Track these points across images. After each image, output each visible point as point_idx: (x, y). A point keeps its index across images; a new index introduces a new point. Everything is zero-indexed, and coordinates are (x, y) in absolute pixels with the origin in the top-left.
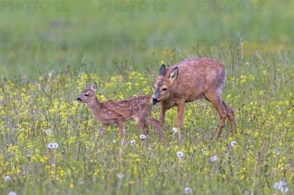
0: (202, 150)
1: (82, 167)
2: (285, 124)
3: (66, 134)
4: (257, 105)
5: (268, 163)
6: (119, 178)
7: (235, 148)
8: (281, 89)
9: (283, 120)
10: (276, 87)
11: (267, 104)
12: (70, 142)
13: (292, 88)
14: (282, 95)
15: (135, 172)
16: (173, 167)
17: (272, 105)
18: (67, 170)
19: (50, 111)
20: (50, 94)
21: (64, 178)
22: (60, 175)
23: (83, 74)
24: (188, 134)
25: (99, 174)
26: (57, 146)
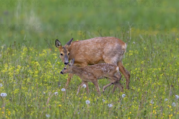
0: (103, 100)
1: (23, 110)
2: (158, 83)
3: (12, 87)
4: (139, 70)
5: (146, 109)
6: (47, 117)
7: (125, 99)
8: (156, 60)
9: (157, 81)
10: (152, 59)
11: (146, 70)
12: (15, 92)
13: (163, 60)
14: (156, 64)
15: (58, 113)
16: (83, 110)
17: (150, 71)
18: (12, 111)
19: (2, 71)
20: (2, 60)
21: (10, 116)
22: (8, 115)
23: (24, 47)
24: (94, 89)
25: (34, 114)
26: (6, 95)
